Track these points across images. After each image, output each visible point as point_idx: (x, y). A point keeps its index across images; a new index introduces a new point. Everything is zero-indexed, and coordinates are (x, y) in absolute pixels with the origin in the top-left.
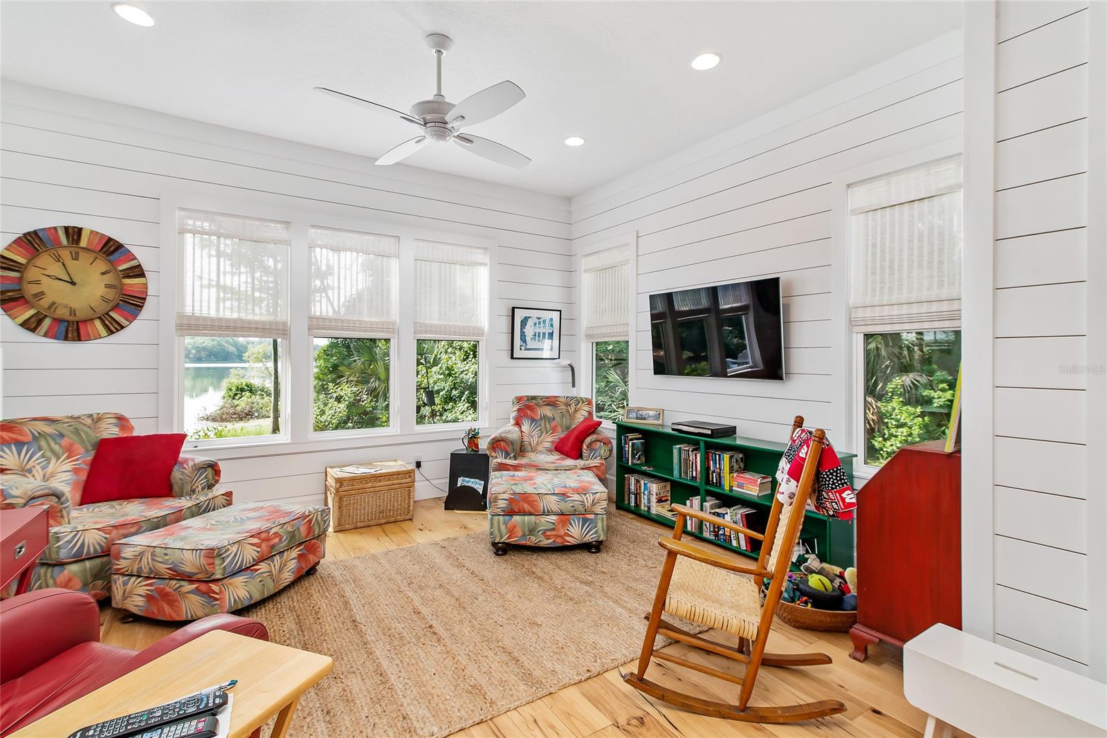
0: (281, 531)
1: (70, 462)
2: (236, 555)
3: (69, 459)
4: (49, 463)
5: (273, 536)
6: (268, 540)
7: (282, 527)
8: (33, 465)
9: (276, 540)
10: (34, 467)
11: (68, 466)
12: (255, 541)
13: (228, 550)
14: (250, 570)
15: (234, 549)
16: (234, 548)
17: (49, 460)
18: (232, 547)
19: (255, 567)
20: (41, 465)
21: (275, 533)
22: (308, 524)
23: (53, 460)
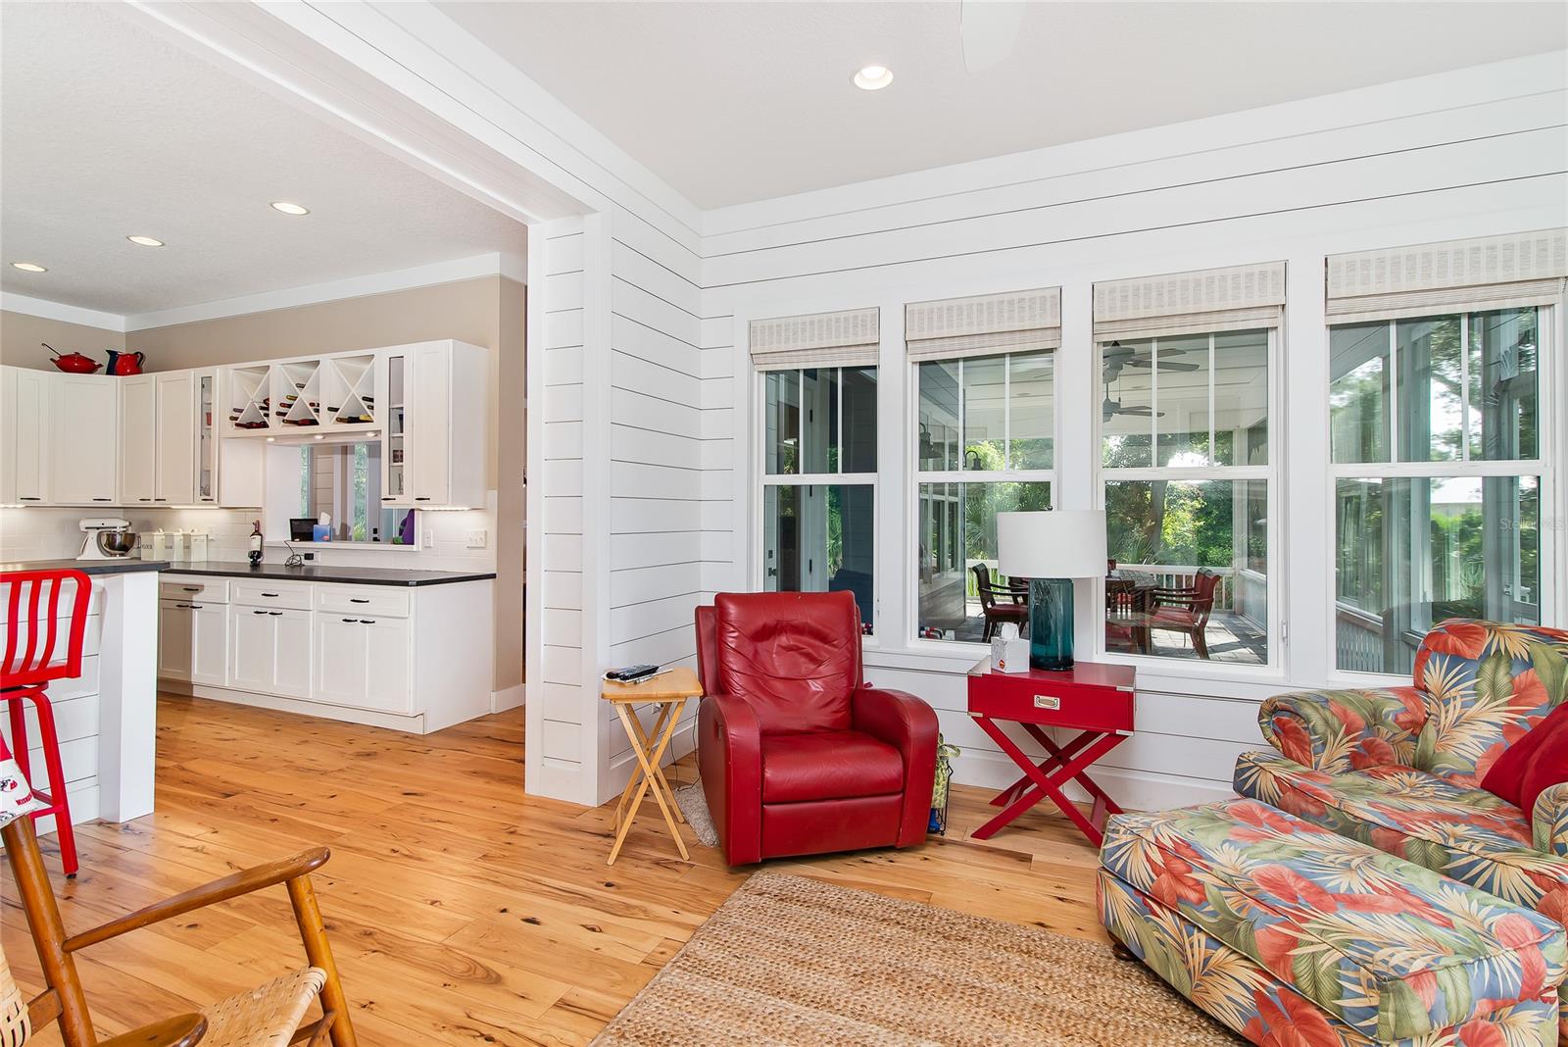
0: (1211, 892)
1: (1506, 711)
2: (1120, 847)
3: (1509, 706)
4: (1476, 701)
5: (1191, 883)
6: (1178, 878)
7: (1220, 888)
8: (1454, 695)
9: (1193, 896)
10: (1455, 698)
11: (1500, 717)
12: (1157, 857)
13: (1118, 832)
14: (1144, 899)
15: (1124, 838)
16: (1124, 836)
17: (1478, 696)
18: (1125, 833)
19: (1155, 907)
20: (1464, 699)
21: (1198, 882)
22: (1280, 941)
23: (1485, 700)
